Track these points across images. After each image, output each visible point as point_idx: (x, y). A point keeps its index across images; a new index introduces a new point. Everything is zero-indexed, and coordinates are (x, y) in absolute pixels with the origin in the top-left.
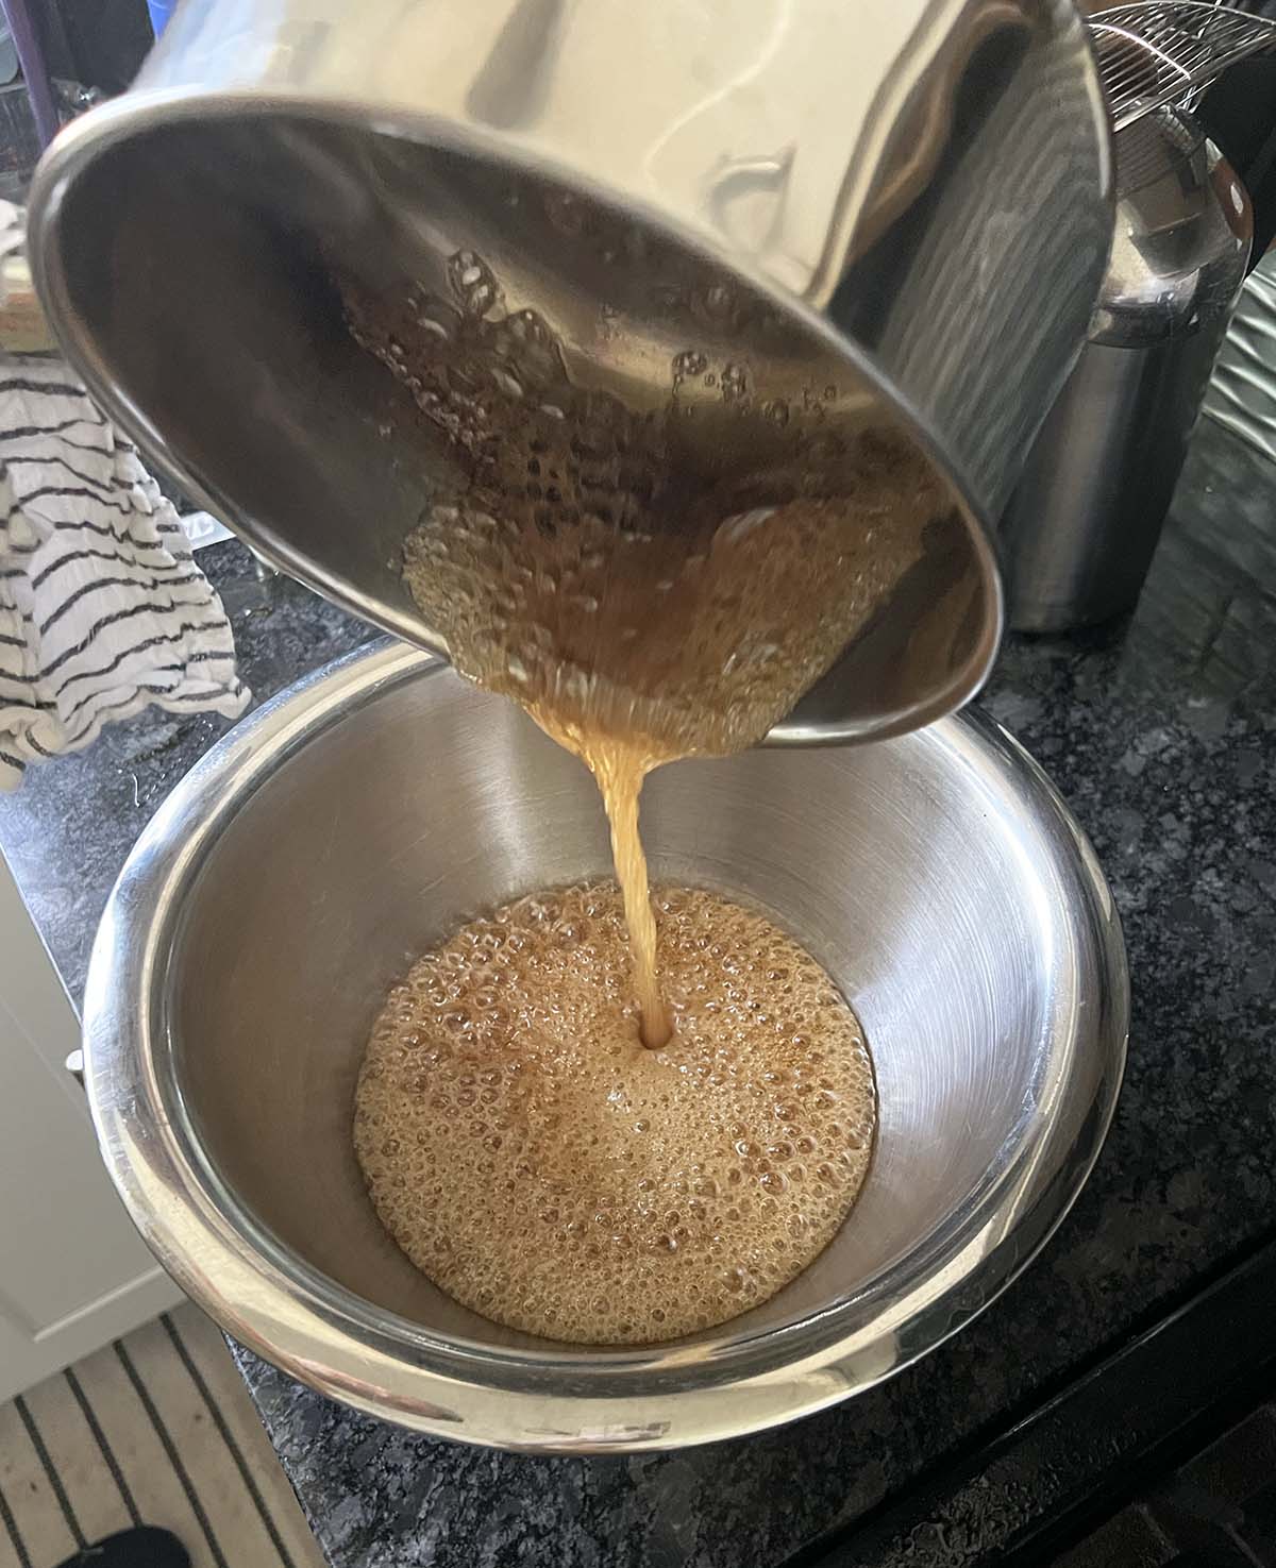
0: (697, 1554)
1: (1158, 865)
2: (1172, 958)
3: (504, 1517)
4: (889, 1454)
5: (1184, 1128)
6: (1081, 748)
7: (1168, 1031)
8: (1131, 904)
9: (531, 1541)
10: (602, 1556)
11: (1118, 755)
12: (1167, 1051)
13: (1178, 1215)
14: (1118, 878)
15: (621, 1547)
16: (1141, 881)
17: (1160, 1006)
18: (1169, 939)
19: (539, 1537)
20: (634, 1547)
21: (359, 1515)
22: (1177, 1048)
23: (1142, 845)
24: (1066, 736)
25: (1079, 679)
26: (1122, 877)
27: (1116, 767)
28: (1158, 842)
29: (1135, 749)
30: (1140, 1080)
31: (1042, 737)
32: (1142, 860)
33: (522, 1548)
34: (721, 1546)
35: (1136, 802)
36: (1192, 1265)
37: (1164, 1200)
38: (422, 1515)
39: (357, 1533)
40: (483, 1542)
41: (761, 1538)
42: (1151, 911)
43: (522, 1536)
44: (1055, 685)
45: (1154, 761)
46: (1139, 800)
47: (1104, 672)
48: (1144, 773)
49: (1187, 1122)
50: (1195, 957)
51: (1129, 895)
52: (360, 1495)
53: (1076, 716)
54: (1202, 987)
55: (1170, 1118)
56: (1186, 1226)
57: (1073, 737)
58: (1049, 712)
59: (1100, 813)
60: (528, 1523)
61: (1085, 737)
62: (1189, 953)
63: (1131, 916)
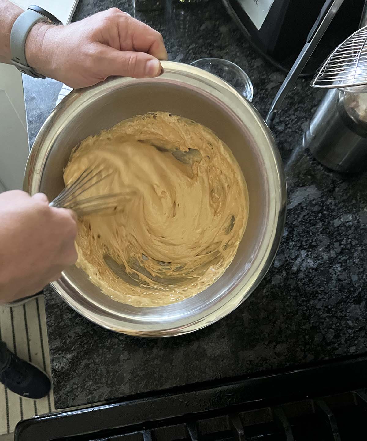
0: (127, 383)
1: (326, 257)
2: (314, 285)
3: (89, 357)
4: (178, 379)
5: (290, 332)
6: (325, 212)
7: (301, 305)
8: (312, 266)
9: (93, 365)
10: (106, 375)
11: (334, 219)
12: (297, 311)
13: (276, 353)
14: (312, 256)
15: (111, 374)
16: (318, 260)
17: (303, 298)
18: (316, 280)
19: (95, 364)
20: (114, 375)
21: (59, 344)
22: (301, 311)
23: (325, 249)
24: (323, 207)
25: (337, 189)
26: (314, 257)
27: (331, 222)
28: (330, 250)
29: (340, 218)
30: (286, 315)
31: (316, 204)
32: (322, 254)
33: (90, 365)
34: (133, 383)
35: (330, 235)
36: (272, 366)
37: (274, 348)
38: (72, 349)
39: (57, 348)
40: (83, 361)
41: (142, 385)
42: (316, 270)
43: (91, 363)
44: (329, 189)
45: (343, 225)
46: (332, 235)
47: (346, 190)
48: (338, 227)
49: (291, 331)
50: (320, 288)
51: (312, 263)
52: (60, 339)
53: (329, 201)
54: (317, 297)
55: (288, 328)
56: (277, 357)
57: (324, 208)
58: (322, 197)
59: (319, 235)
60: (94, 361)
61: (328, 209)
62: (319, 286)
63: (309, 269)
